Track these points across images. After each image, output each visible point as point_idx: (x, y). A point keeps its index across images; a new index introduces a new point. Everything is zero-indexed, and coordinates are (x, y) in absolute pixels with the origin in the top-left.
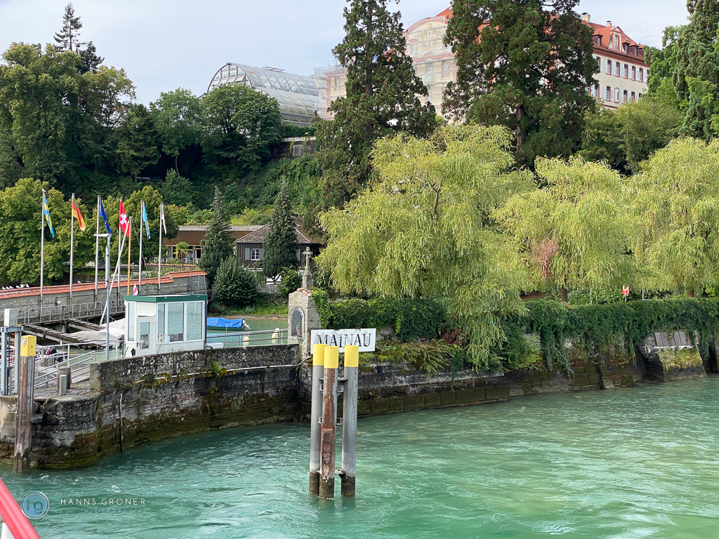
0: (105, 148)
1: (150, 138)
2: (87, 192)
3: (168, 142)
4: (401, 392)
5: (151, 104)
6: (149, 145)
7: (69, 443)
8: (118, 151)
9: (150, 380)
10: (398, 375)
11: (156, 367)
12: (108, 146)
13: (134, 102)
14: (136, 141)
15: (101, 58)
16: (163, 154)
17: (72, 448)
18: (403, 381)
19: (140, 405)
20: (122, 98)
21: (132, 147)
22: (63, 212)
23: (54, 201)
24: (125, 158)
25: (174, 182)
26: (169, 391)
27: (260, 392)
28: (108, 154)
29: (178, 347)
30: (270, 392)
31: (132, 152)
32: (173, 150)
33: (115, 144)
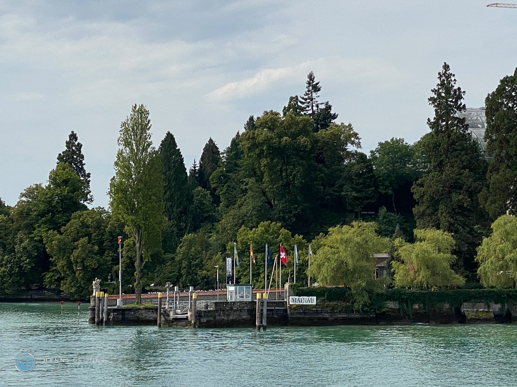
0: (334, 191)
1: (368, 181)
2: (319, 227)
3: (383, 184)
4: (326, 319)
5: (372, 152)
6: (369, 186)
7: (205, 321)
8: (343, 193)
9: (231, 308)
10: (325, 313)
11: (233, 305)
12: (336, 189)
13: (359, 150)
14: (357, 184)
15: (336, 115)
16: (380, 193)
17: (206, 323)
18: (327, 315)
19: (228, 315)
20: (351, 148)
21: (354, 189)
22: (290, 246)
23: (284, 238)
24: (349, 199)
25: (384, 217)
26: (238, 313)
27: (271, 316)
28: (337, 196)
29: (242, 300)
30: (276, 316)
31: (354, 194)
32: (387, 190)
33: (341, 186)
